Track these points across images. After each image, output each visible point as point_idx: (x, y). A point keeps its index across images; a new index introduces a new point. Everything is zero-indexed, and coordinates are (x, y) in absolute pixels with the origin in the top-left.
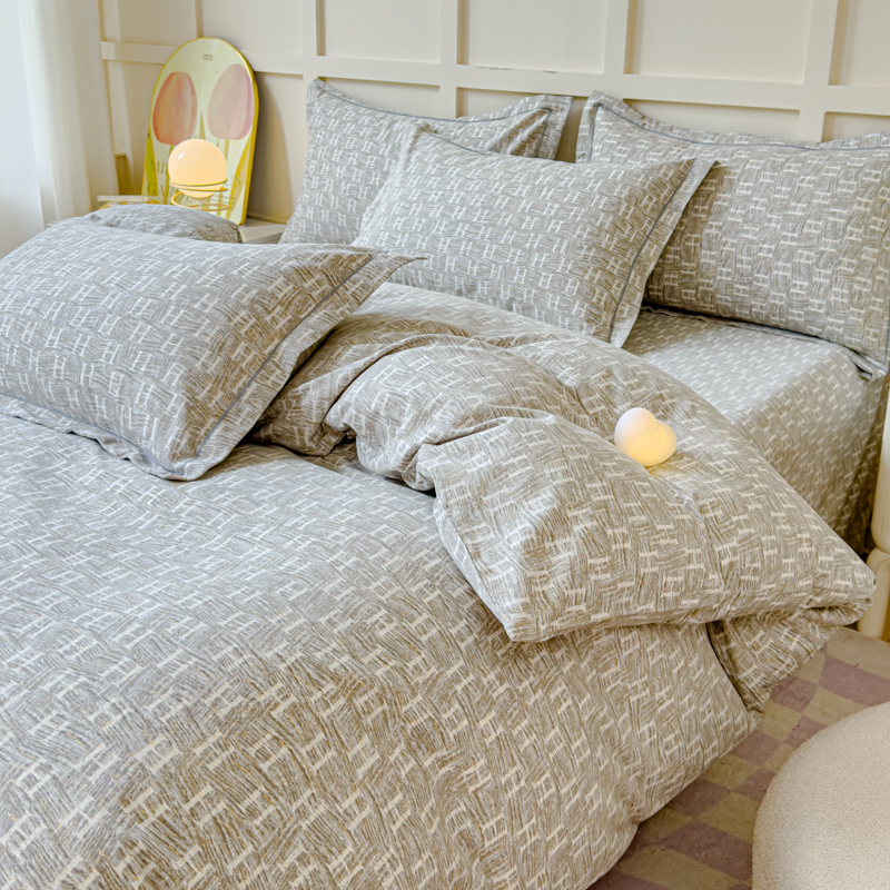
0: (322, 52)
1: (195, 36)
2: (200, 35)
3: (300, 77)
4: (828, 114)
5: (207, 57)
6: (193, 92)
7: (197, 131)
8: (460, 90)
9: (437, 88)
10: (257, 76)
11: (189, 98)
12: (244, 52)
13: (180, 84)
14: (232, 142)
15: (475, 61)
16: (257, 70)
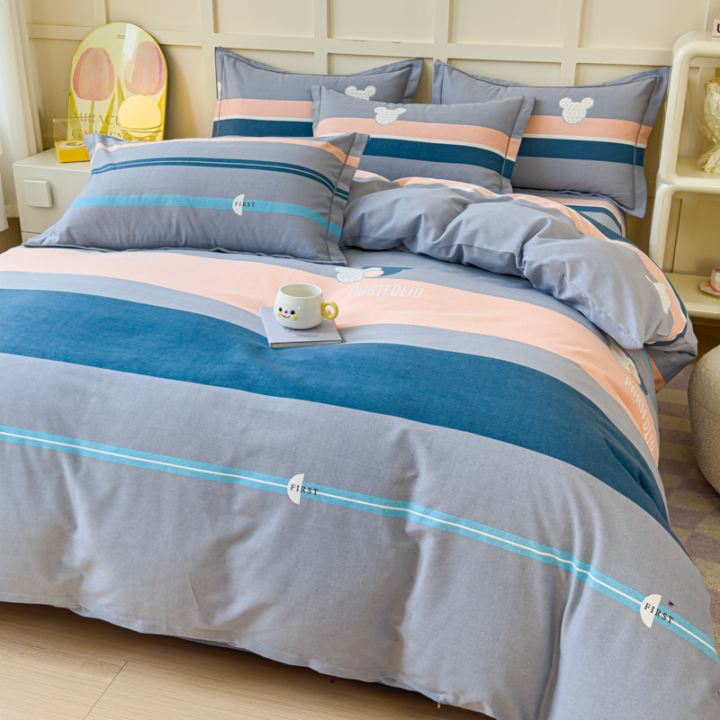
0: (216, 30)
1: (105, 22)
3: (200, 47)
4: (578, 64)
5: (121, 37)
6: (109, 62)
7: (116, 90)
8: (329, 54)
9: (312, 53)
11: (106, 65)
13: (97, 56)
14: (148, 97)
15: (339, 35)
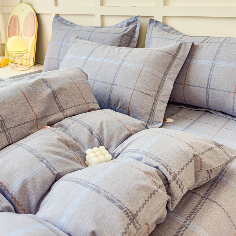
0: (56, 5)
2: (21, 2)
3: (50, 14)
5: (23, 10)
6: (19, 21)
7: (20, 34)
8: (102, 16)
9: (94, 15)
10: (38, 15)
11: (17, 23)
12: (33, 7)
13: (15, 19)
14: (30, 38)
15: (107, 4)
16: (37, 13)
